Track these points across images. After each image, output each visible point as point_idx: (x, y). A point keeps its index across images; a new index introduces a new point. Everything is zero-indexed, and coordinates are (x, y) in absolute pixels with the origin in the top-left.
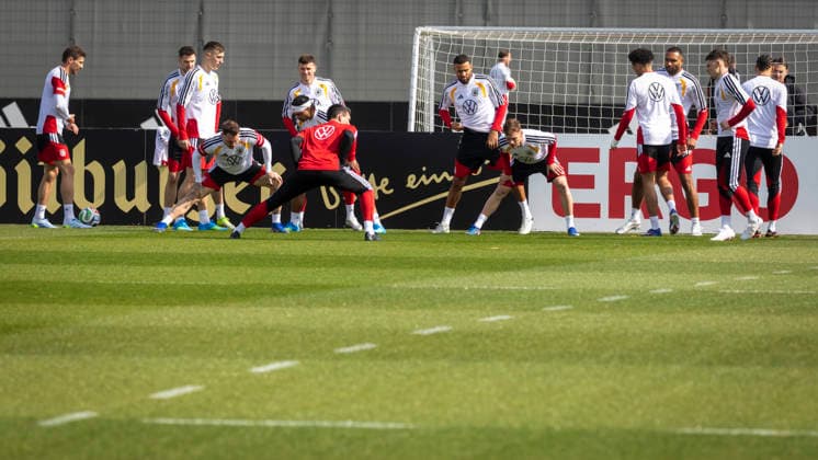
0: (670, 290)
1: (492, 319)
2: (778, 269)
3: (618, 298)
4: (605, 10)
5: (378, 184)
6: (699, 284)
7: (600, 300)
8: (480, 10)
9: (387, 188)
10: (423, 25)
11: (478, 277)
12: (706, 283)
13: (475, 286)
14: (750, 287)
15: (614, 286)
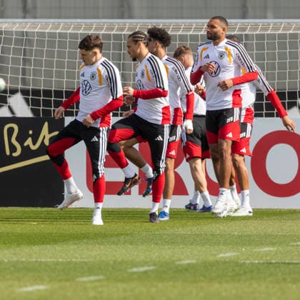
0: (194, 261)
1: (30, 289)
2: (295, 241)
3: (146, 268)
6: (222, 255)
7: (130, 271)
8: (19, 4)
11: (18, 250)
12: (227, 254)
13: (15, 259)
14: (268, 258)
15: (142, 257)
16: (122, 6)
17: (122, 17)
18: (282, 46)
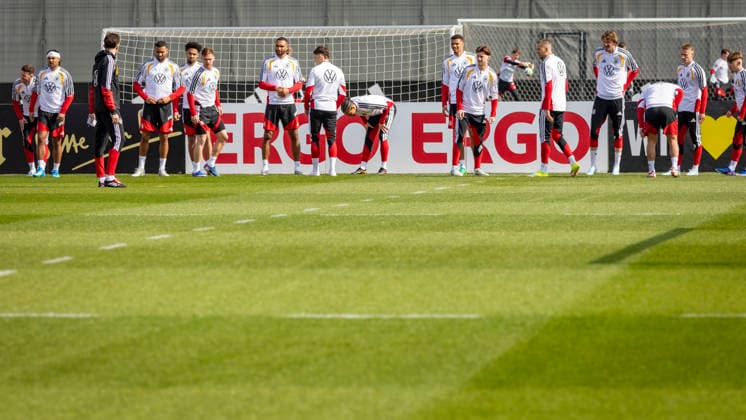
0: (286, 215)
1: (157, 237)
2: (364, 198)
3: (248, 221)
4: (241, 15)
5: (78, 142)
6: (307, 210)
7: (235, 222)
8: (151, 15)
9: (84, 145)
10: (108, 27)
11: (148, 207)
12: (312, 209)
13: (146, 214)
14: (343, 212)
15: (245, 212)
16: (231, 17)
17: (231, 26)
18: (354, 47)
